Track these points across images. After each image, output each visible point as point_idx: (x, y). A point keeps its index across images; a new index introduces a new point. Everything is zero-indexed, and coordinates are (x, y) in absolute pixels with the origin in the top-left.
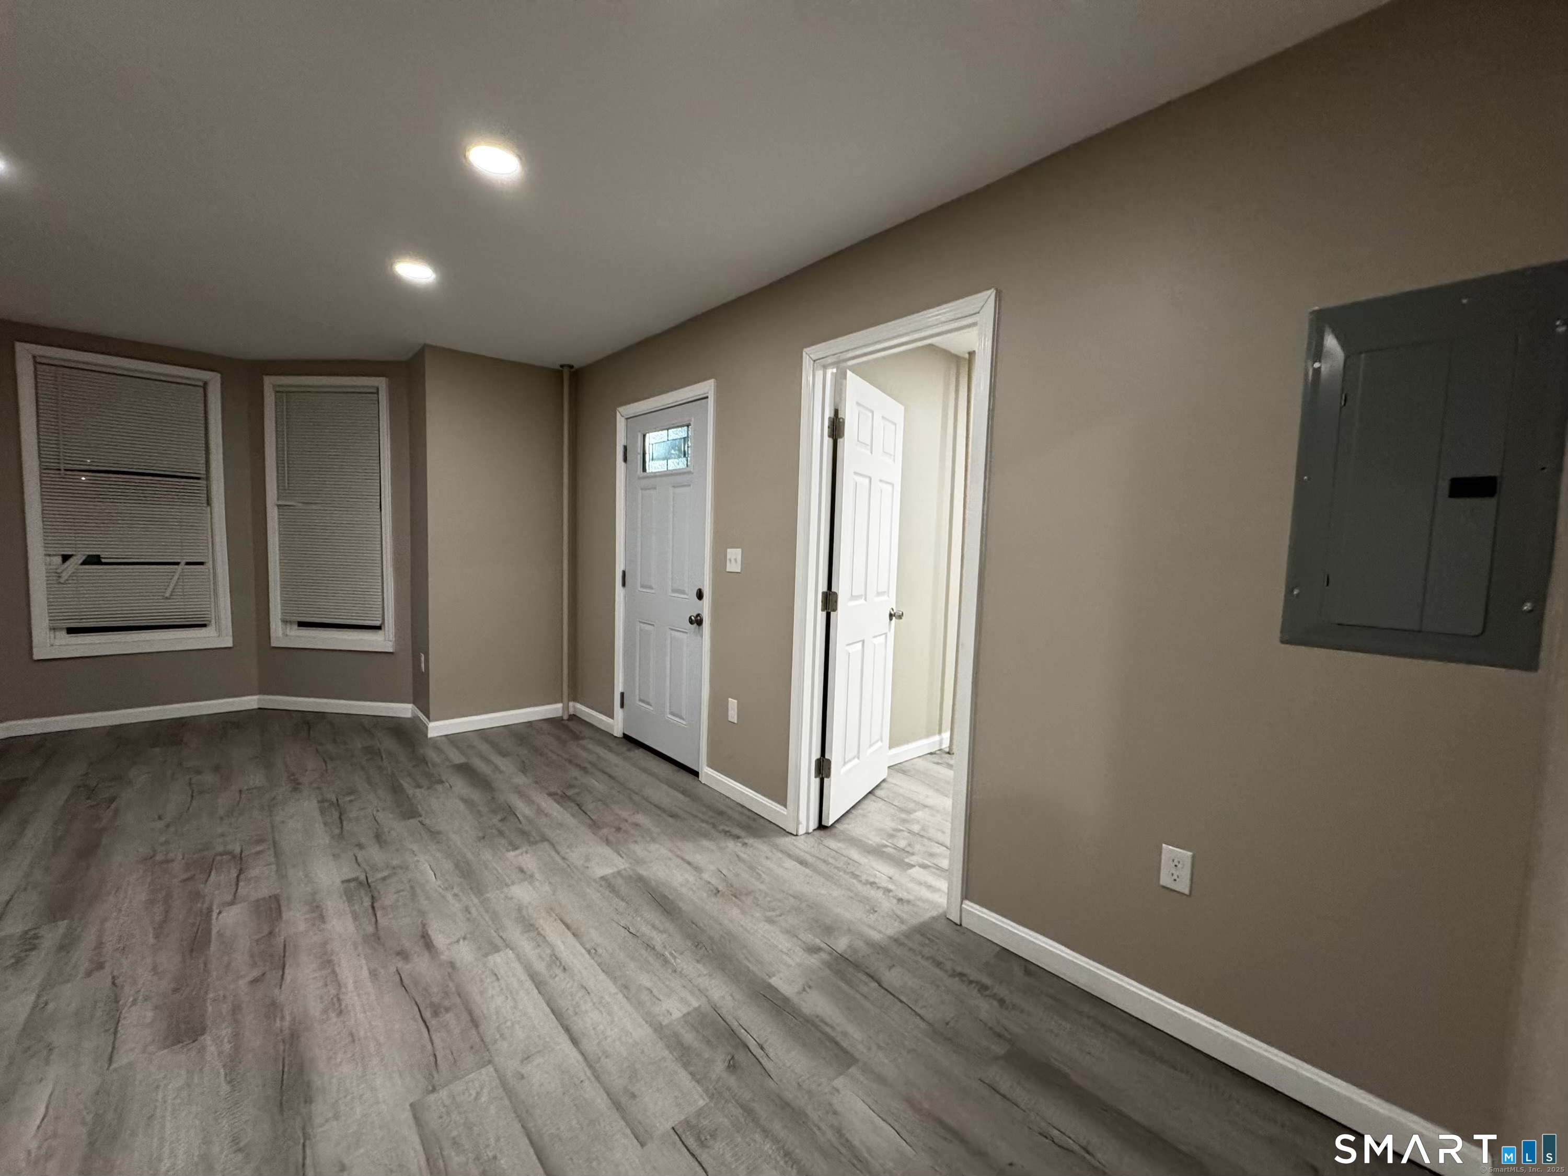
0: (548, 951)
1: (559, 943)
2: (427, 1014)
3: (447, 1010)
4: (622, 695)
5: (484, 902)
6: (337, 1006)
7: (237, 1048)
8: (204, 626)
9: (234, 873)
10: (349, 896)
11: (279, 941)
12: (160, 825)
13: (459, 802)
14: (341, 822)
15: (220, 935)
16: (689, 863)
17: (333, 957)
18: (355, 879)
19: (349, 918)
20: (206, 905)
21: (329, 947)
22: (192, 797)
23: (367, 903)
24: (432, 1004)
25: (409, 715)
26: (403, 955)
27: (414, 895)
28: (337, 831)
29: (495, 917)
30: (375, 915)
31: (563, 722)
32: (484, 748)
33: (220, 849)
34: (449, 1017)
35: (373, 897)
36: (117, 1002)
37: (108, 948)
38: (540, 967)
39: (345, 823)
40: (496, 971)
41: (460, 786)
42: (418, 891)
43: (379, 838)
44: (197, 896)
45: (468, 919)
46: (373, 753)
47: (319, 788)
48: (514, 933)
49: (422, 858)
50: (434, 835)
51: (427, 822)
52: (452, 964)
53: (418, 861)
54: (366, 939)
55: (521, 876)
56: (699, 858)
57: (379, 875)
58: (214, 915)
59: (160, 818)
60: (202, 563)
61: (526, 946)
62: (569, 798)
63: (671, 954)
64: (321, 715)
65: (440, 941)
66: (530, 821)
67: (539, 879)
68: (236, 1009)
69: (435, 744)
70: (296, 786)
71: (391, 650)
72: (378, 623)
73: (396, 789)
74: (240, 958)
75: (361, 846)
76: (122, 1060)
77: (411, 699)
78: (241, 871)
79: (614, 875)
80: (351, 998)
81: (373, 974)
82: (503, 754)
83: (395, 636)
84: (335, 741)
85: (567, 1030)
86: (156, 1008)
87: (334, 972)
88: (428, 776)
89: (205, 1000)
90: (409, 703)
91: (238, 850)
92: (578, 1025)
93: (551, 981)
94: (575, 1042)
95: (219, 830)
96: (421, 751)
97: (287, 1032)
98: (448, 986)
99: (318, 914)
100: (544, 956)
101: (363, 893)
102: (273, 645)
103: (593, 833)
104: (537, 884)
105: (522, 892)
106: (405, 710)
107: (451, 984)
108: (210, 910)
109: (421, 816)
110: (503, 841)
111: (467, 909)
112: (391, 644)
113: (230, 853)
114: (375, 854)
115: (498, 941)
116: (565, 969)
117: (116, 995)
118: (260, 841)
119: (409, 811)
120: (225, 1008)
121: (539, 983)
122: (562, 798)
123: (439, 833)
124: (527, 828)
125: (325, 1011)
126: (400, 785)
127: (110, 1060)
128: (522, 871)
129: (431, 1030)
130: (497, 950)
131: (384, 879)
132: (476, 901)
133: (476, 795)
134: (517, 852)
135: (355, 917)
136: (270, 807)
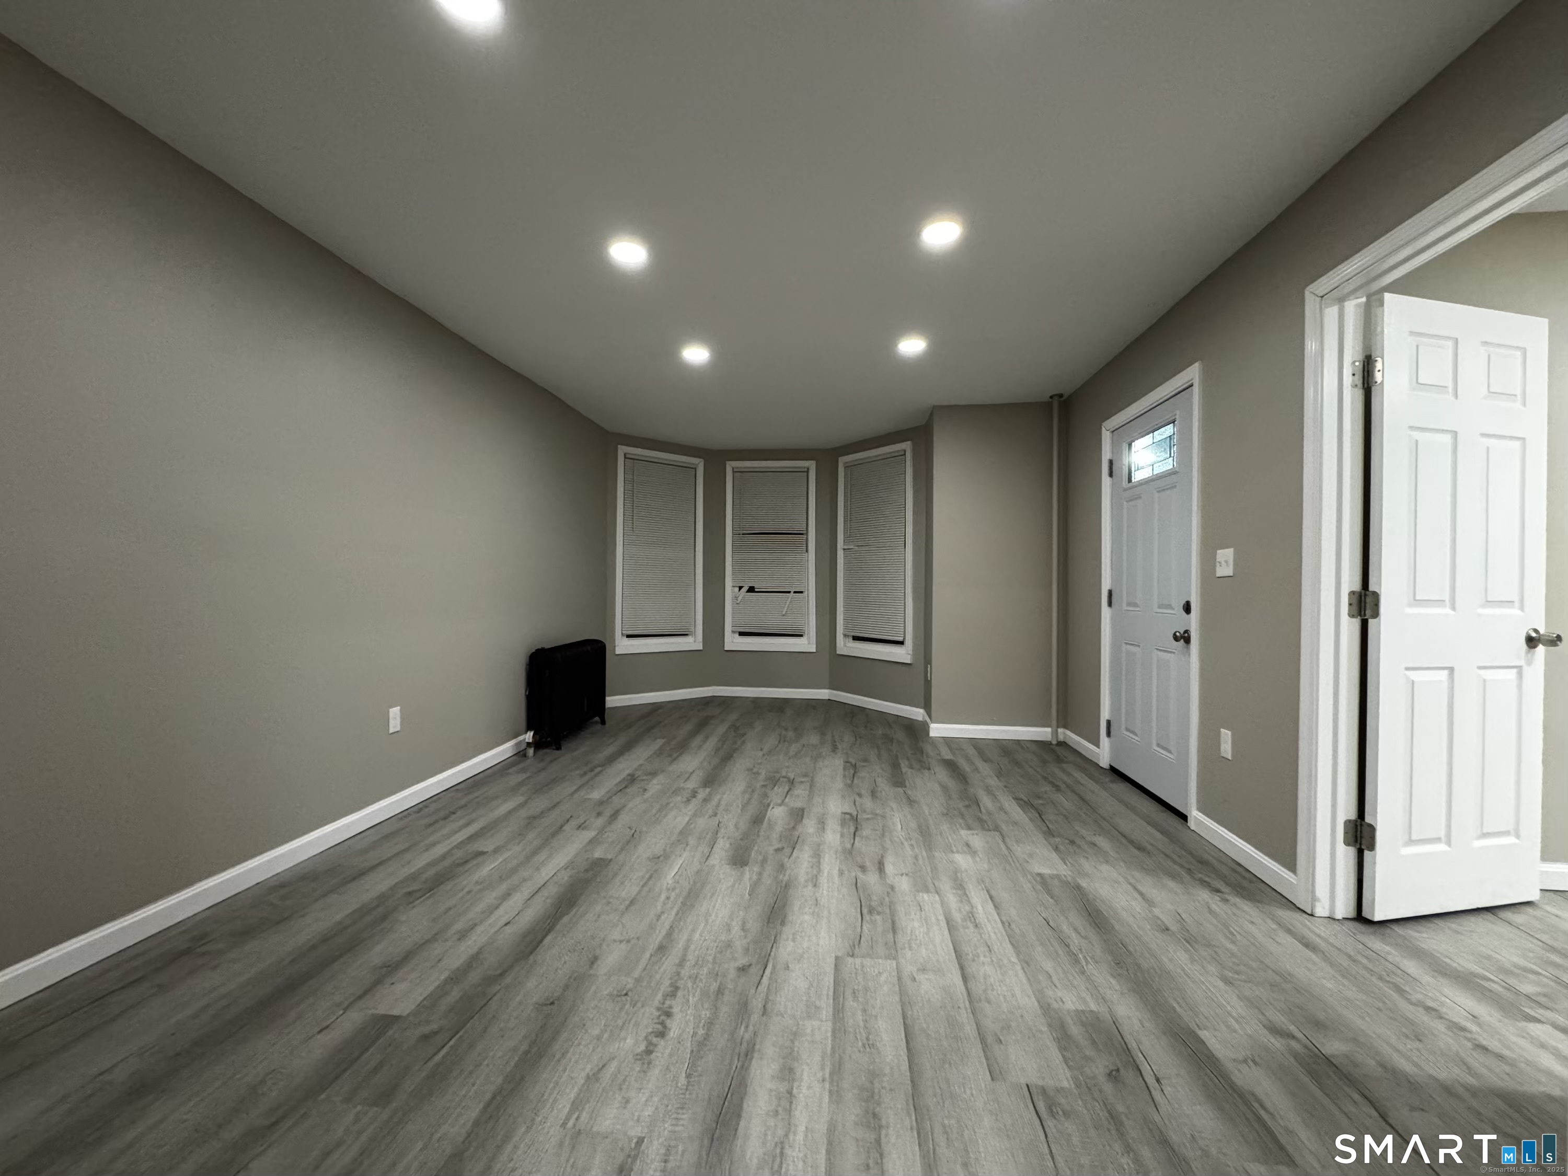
0: (968, 908)
1: (980, 908)
2: (865, 911)
3: (879, 913)
4: (1109, 723)
5: (931, 857)
6: (814, 880)
7: (759, 879)
8: (801, 636)
9: (787, 788)
10: (843, 823)
11: (797, 833)
12: (760, 753)
13: (937, 785)
14: (853, 778)
15: (769, 819)
16: (1141, 894)
17: (822, 854)
18: (850, 814)
19: (838, 836)
20: (768, 802)
21: (821, 847)
22: (779, 742)
23: (852, 829)
24: (870, 906)
25: (920, 719)
26: (863, 868)
27: (883, 835)
28: (849, 782)
29: (934, 869)
30: (854, 839)
31: (1051, 746)
32: (971, 752)
33: (784, 774)
34: (878, 918)
35: (857, 828)
36: (717, 834)
37: (722, 807)
38: (957, 917)
39: (855, 778)
40: (921, 904)
41: (942, 774)
42: (887, 834)
43: (873, 794)
44: (765, 795)
45: (914, 864)
46: (888, 739)
47: (847, 753)
48: (946, 885)
49: (897, 815)
50: (911, 802)
51: (909, 792)
52: (892, 888)
53: (894, 815)
54: (844, 850)
55: (965, 849)
56: (1154, 893)
57: (865, 816)
58: (770, 808)
59: (761, 750)
60: (801, 592)
61: (952, 899)
62: (1032, 806)
63: (1085, 957)
64: (862, 709)
65: (889, 869)
66: (989, 813)
67: (981, 856)
68: (764, 861)
69: (933, 742)
70: (835, 749)
71: (909, 662)
72: (901, 639)
73: (895, 766)
74: (775, 836)
75: (860, 795)
76: (712, 861)
77: (923, 705)
78: (790, 789)
79: (1052, 877)
80: (823, 880)
81: (841, 873)
82: (985, 760)
83: (913, 651)
84: (866, 727)
85: (962, 968)
86: (731, 844)
87: (819, 862)
88: (920, 761)
89: (753, 849)
90: (921, 708)
91: (792, 777)
92: (972, 969)
93: (961, 930)
94: (965, 979)
95: (787, 764)
96: (921, 744)
97: (784, 883)
98: (884, 899)
99: (822, 824)
100: (962, 910)
101: (851, 824)
102: (838, 653)
103: (1046, 839)
104: (978, 859)
105: (962, 860)
106: (917, 713)
107: (887, 899)
108: (769, 805)
109: (905, 787)
110: (961, 821)
111: (916, 858)
112: (909, 657)
113: (789, 778)
114: (868, 803)
115: (931, 886)
116: (976, 926)
117: (717, 831)
118: (806, 775)
119: (898, 781)
120: (760, 858)
121: (951, 926)
122: (1025, 804)
123: (915, 801)
124: (985, 817)
125: (807, 881)
126: (899, 765)
127: (707, 859)
128: (968, 845)
129: (864, 921)
130: (927, 891)
131: (868, 819)
132: (924, 853)
133: (952, 784)
134: (969, 832)
135: (842, 835)
136: (816, 758)
